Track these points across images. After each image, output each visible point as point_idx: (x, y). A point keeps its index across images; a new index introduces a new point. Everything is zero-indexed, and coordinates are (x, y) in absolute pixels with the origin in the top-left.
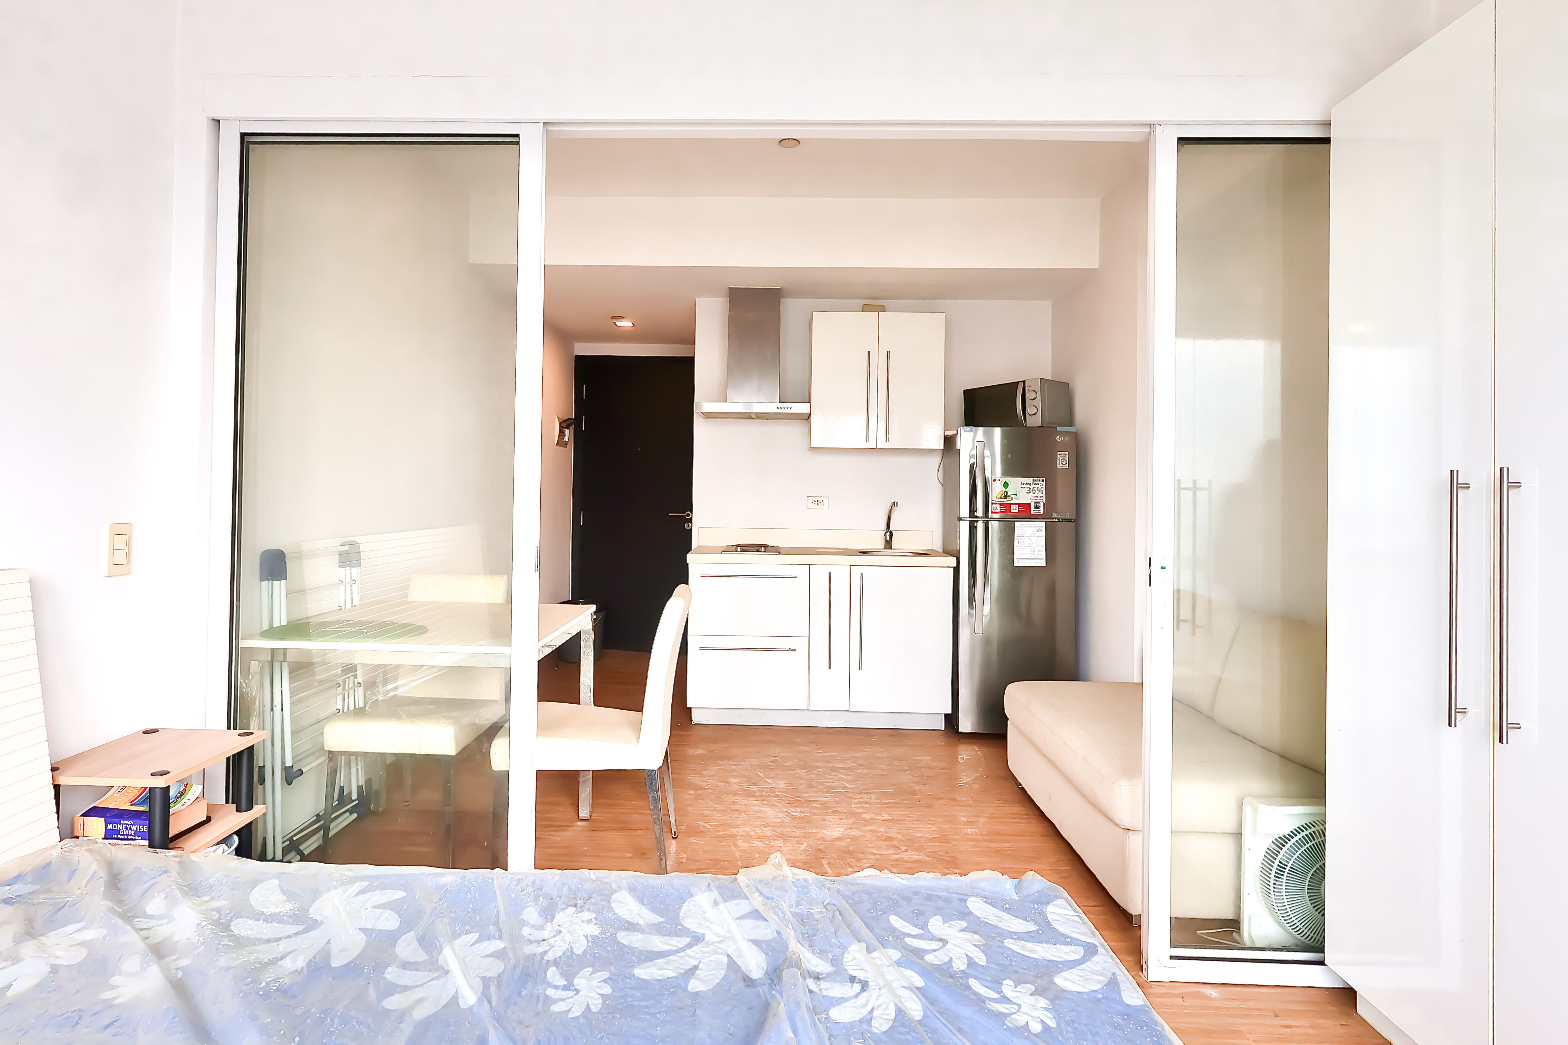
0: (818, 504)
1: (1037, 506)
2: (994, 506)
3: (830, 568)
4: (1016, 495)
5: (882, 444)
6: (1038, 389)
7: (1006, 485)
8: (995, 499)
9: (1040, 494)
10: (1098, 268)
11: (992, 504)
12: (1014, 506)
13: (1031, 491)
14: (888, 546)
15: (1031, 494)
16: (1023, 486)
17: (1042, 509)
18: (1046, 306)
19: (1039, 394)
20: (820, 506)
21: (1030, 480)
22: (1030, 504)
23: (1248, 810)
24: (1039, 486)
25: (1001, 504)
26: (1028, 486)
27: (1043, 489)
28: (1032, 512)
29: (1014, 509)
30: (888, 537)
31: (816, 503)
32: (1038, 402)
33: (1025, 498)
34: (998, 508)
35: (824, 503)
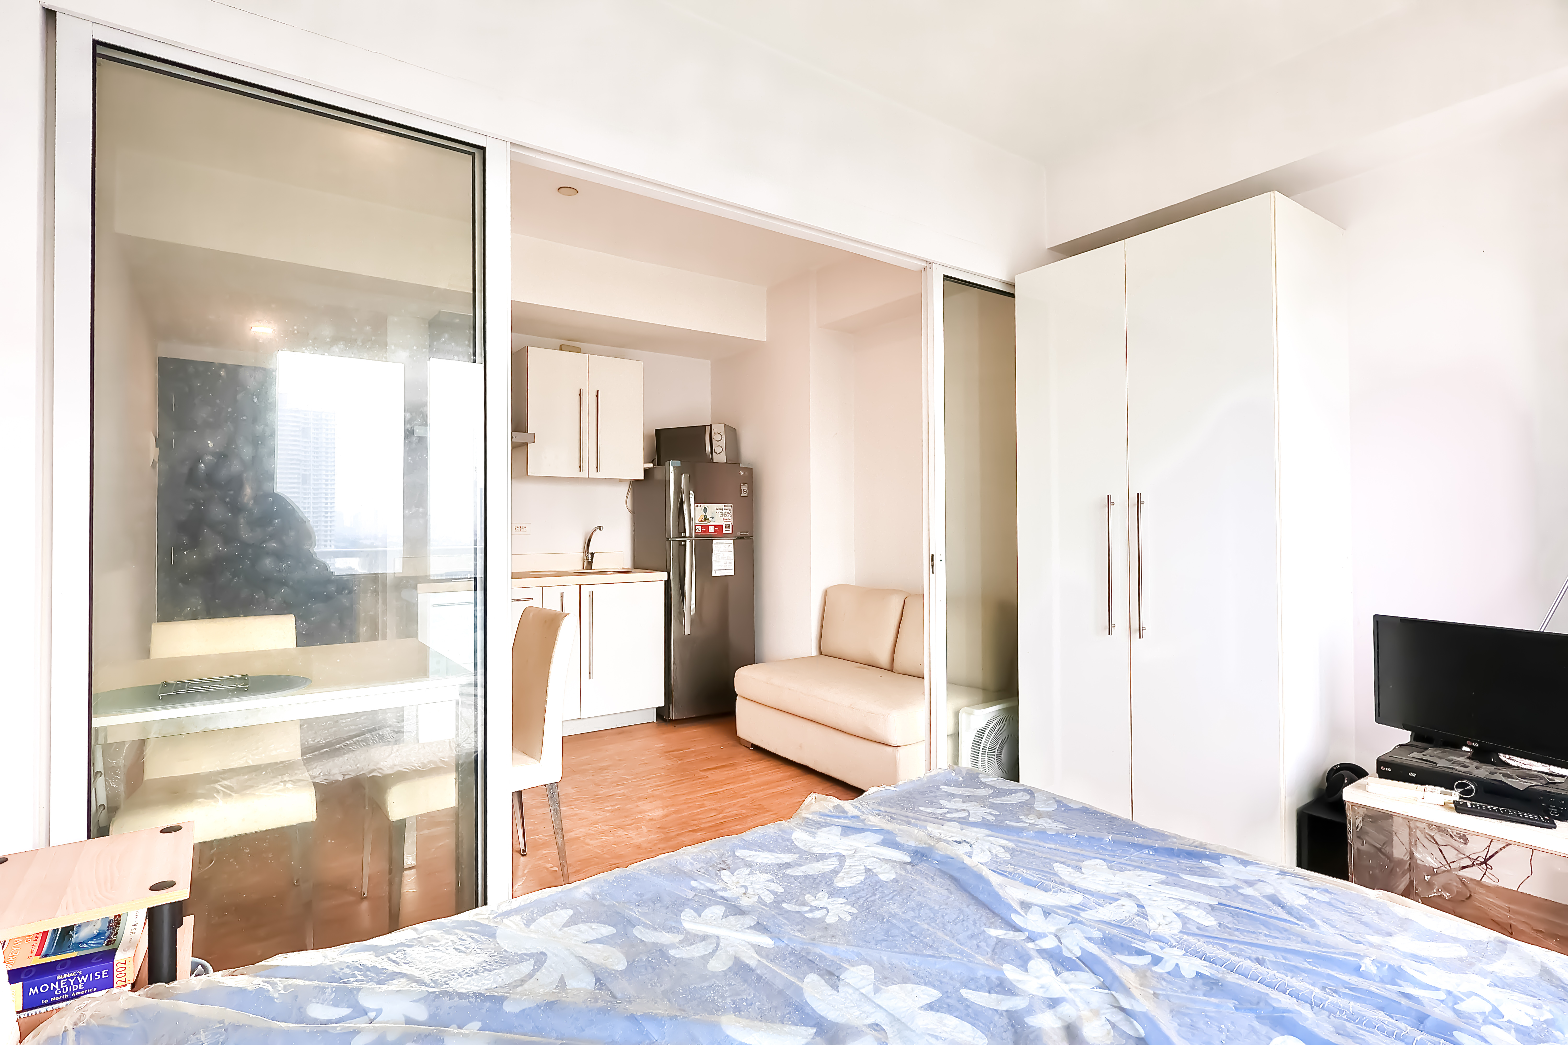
0: (521, 531)
1: (727, 527)
2: (697, 527)
3: (562, 589)
4: (713, 518)
5: (593, 474)
6: (723, 432)
7: (705, 510)
8: (697, 522)
9: (730, 518)
10: (765, 340)
11: (696, 526)
12: (712, 527)
13: (723, 514)
14: (589, 567)
15: (723, 517)
16: (717, 511)
17: (730, 529)
18: (705, 366)
19: (724, 436)
20: (523, 532)
21: (721, 506)
22: (722, 526)
23: (963, 716)
24: (728, 511)
25: (702, 526)
26: (721, 511)
27: (732, 513)
28: (724, 532)
29: (712, 529)
30: (590, 558)
31: (519, 529)
32: (723, 443)
33: (719, 521)
34: (700, 529)
35: (527, 529)
